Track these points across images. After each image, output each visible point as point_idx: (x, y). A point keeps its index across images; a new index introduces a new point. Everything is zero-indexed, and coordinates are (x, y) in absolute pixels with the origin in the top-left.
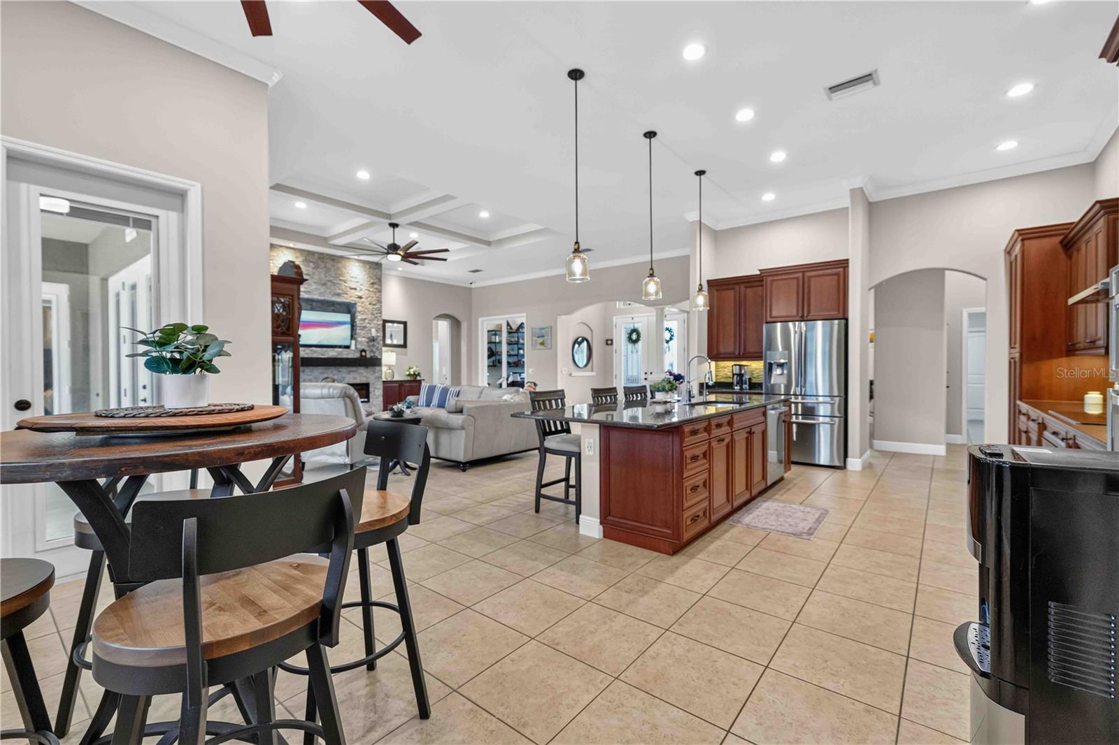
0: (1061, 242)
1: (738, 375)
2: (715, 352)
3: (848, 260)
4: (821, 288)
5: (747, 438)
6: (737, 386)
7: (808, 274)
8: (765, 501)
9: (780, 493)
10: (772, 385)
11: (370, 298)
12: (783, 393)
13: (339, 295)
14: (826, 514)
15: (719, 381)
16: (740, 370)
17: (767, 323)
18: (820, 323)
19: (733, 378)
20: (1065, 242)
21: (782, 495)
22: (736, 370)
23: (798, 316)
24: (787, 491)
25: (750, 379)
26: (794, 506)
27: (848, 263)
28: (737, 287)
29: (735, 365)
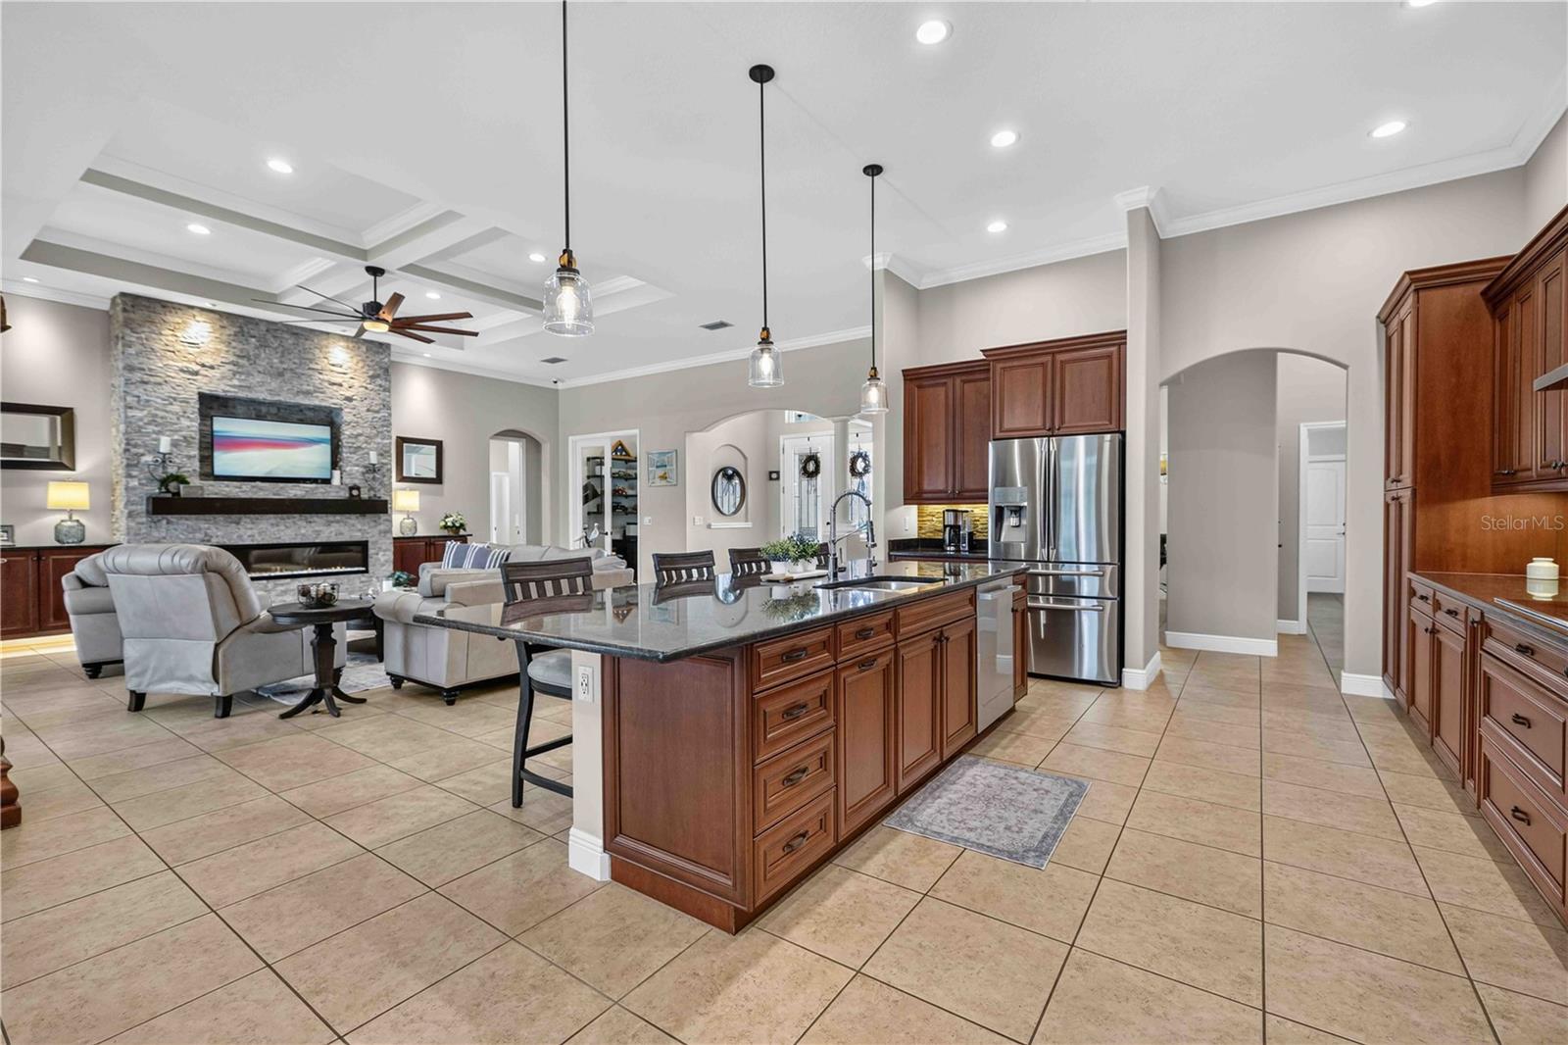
0: (1484, 293)
1: (951, 527)
2: (916, 489)
3: (1125, 332)
4: (1085, 379)
5: (934, 651)
6: (950, 545)
7: (1060, 357)
8: (972, 764)
9: (1004, 742)
10: (1007, 545)
11: (366, 402)
12: (1023, 558)
13: (307, 393)
14: (1080, 796)
15: (924, 536)
16: (956, 518)
17: (994, 440)
18: (1081, 439)
19: (945, 530)
20: (1491, 293)
21: (1005, 748)
22: (950, 519)
23: (1044, 429)
24: (1013, 741)
25: (971, 534)
26: (1022, 775)
27: (1125, 338)
28: (950, 381)
29: (947, 510)
